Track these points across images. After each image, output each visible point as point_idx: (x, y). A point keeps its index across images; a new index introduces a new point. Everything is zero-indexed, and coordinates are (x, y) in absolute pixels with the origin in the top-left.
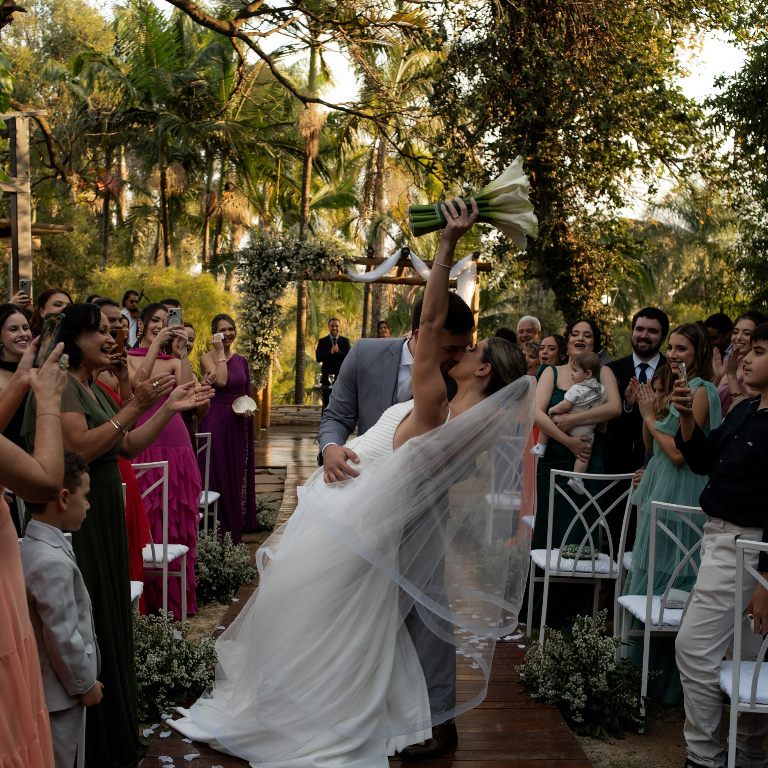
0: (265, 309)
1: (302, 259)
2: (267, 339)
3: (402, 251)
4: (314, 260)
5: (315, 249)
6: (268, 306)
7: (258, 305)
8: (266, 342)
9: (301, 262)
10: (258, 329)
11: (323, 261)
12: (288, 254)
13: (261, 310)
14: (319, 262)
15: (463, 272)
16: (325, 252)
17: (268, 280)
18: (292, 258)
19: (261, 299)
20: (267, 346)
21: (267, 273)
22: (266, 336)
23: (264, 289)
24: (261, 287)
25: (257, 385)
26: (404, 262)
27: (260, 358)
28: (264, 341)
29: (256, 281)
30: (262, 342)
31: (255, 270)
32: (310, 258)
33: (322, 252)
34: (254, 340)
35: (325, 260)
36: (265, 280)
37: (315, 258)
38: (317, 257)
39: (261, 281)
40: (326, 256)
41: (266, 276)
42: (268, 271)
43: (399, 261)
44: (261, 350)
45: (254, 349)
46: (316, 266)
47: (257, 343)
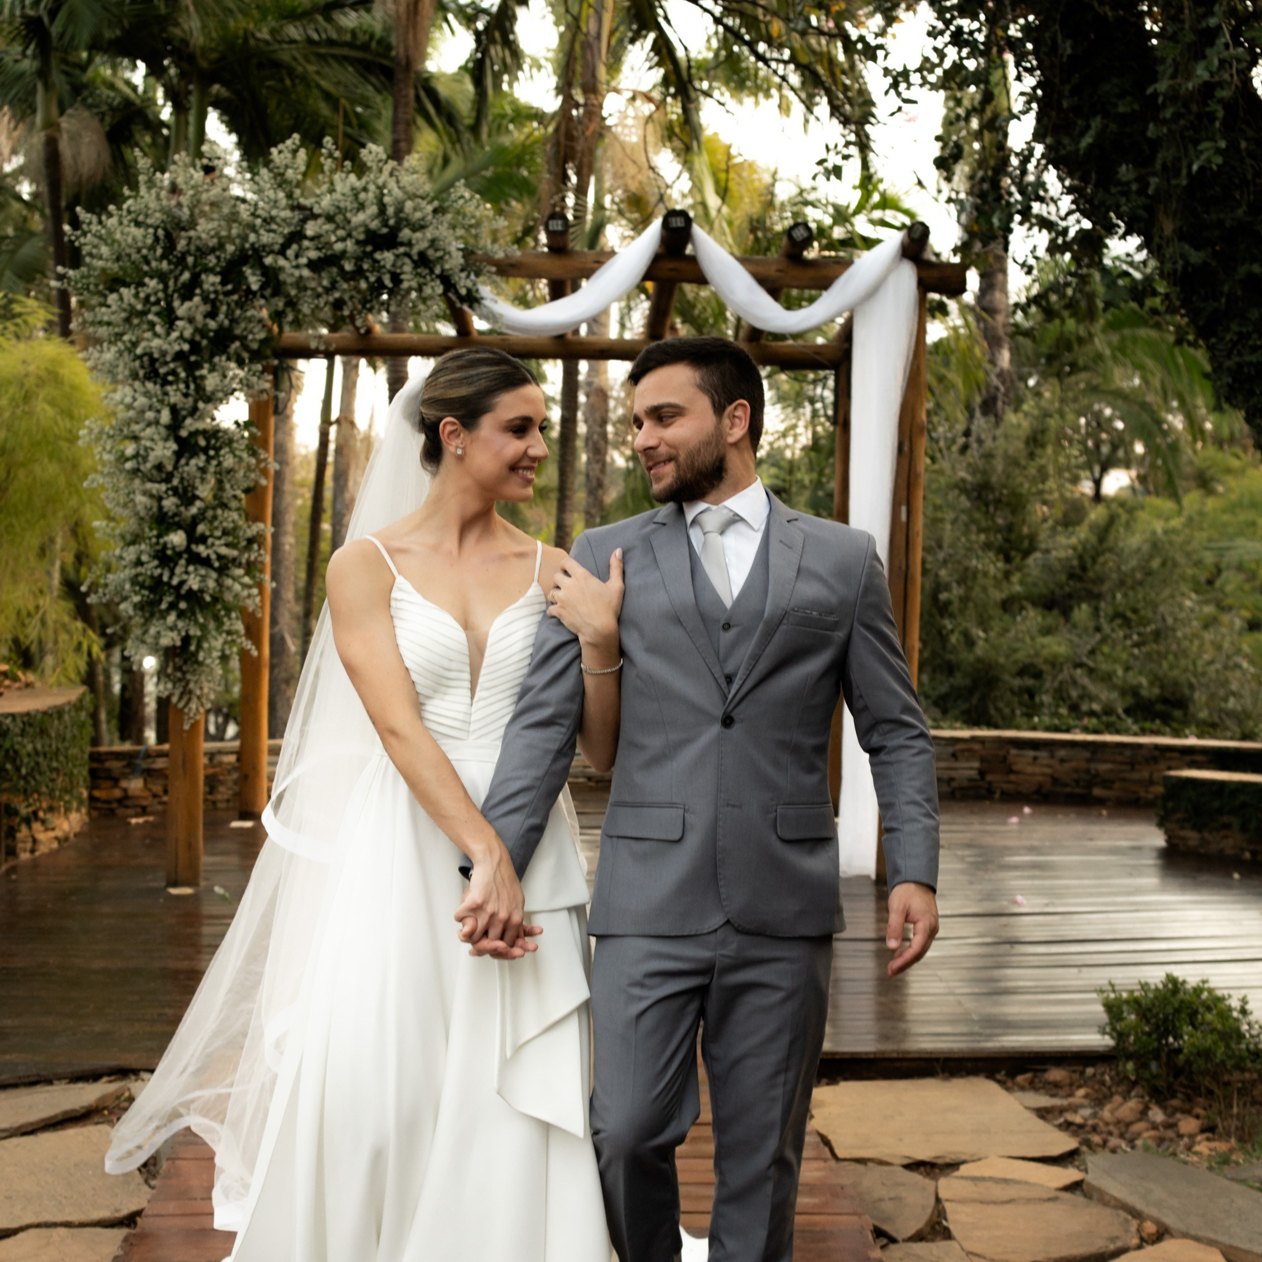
0: (195, 434)
1: (313, 254)
2: (203, 539)
3: (665, 224)
4: (358, 260)
5: (361, 217)
7: (165, 416)
8: (201, 549)
9: (312, 265)
10: (169, 503)
12: (266, 238)
13: (178, 440)
14: (377, 266)
16: (394, 229)
17: (202, 332)
18: (282, 252)
19: (175, 397)
20: (206, 562)
21: (195, 306)
22: (203, 528)
23: (191, 368)
24: (180, 356)
25: (180, 698)
26: (671, 265)
27: (183, 605)
28: (193, 547)
29: (156, 335)
30: (188, 550)
31: (153, 299)
32: (344, 253)
33: (385, 230)
34: (158, 543)
35: (397, 256)
36: (187, 334)
37: (364, 252)
38: (369, 248)
39: (175, 335)
40: (402, 244)
41: (191, 320)
42: (197, 299)
43: (657, 260)
44: (185, 577)
45: (161, 575)
46: (367, 279)
47: (169, 552)
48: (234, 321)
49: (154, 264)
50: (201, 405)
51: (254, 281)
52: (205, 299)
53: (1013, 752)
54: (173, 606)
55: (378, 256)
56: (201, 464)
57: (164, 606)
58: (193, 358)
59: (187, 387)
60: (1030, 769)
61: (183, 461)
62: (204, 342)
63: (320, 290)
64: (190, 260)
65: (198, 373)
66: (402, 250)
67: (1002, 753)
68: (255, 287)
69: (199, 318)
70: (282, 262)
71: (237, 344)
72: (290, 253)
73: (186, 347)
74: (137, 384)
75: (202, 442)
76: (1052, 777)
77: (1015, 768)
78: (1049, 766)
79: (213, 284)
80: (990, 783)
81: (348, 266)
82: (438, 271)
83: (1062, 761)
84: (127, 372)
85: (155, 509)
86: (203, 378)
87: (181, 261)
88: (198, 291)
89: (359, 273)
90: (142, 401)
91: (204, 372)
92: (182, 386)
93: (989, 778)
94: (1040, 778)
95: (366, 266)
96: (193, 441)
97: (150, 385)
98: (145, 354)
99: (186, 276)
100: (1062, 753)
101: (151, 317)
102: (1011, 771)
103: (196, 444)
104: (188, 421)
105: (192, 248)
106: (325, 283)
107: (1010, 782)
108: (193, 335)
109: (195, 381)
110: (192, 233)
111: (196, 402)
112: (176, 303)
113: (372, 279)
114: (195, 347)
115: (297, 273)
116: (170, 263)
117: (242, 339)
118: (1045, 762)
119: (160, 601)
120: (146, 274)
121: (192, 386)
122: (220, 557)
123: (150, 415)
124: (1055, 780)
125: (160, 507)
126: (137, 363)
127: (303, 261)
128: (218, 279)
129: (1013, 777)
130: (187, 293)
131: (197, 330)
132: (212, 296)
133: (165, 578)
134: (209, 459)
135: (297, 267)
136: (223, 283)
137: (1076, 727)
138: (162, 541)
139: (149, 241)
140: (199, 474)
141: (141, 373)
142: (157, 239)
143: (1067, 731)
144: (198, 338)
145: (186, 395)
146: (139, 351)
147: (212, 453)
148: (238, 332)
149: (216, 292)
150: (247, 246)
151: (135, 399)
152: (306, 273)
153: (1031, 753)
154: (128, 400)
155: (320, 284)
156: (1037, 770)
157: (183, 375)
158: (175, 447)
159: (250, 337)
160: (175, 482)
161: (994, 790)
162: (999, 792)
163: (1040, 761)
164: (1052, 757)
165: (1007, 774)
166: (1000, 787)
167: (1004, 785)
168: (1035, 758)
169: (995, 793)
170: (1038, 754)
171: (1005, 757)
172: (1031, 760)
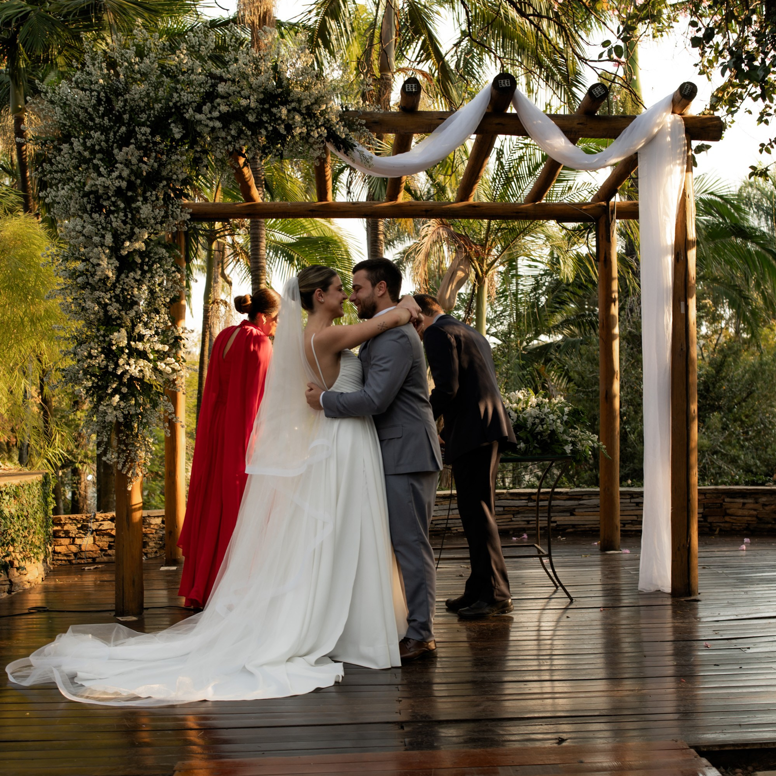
0: (132, 253)
1: (224, 108)
2: (141, 338)
3: (496, 85)
4: (259, 114)
6: (140, 245)
7: (109, 239)
8: (139, 345)
9: (223, 118)
10: (113, 308)
11: (284, 111)
12: (186, 97)
13: (120, 258)
14: (275, 119)
15: (652, 141)
16: (288, 92)
17: (137, 174)
18: (199, 108)
19: (116, 223)
20: (143, 355)
21: (130, 152)
22: (140, 329)
23: (129, 201)
24: (119, 192)
25: (124, 465)
26: (497, 121)
27: (124, 390)
28: (132, 343)
29: (100, 175)
30: (129, 346)
31: (97, 147)
32: (248, 108)
33: (280, 90)
34: (104, 341)
35: (289, 111)
36: (125, 173)
37: (263, 109)
38: (267, 106)
39: (115, 174)
40: (292, 101)
41: (127, 163)
42: (132, 146)
43: (486, 117)
44: (127, 367)
45: (107, 366)
46: (266, 128)
47: (114, 348)
48: (162, 165)
49: (97, 120)
50: (137, 230)
51: (177, 132)
52: (139, 148)
53: (727, 500)
54: (116, 391)
55: (274, 110)
56: (138, 277)
57: (109, 391)
58: (130, 194)
59: (126, 216)
60: (740, 512)
61: (123, 276)
62: (139, 181)
63: (229, 138)
64: (126, 117)
65: (133, 206)
66: (293, 105)
67: (719, 501)
68: (178, 136)
69: (134, 161)
70: (198, 116)
71: (165, 183)
72: (206, 108)
73: (124, 184)
74: (85, 216)
75: (139, 261)
76: (757, 517)
77: (728, 511)
78: (755, 510)
79: (144, 135)
80: (710, 523)
81: (251, 118)
82: (321, 121)
83: (764, 505)
84: (77, 206)
85: (101, 314)
86: (138, 209)
87: (119, 120)
88: (133, 141)
89: (260, 124)
90: (89, 228)
91: (139, 204)
92: (121, 214)
93: (710, 519)
94: (749, 519)
95: (265, 119)
96: (131, 260)
97: (96, 216)
98: (91, 192)
99: (123, 129)
100: (763, 499)
101: (95, 161)
102: (727, 514)
103: (134, 262)
104: (127, 244)
105: (127, 108)
106: (233, 132)
107: (726, 522)
108: (129, 176)
109: (131, 212)
110: (127, 96)
111: (132, 229)
112: (116, 151)
113: (270, 128)
114: (131, 186)
115: (211, 124)
116: (110, 120)
117: (169, 179)
118: (751, 506)
119: (107, 387)
120: (91, 129)
121: (130, 216)
122: (154, 351)
123: (96, 239)
124: (760, 520)
125: (106, 312)
126: (85, 200)
127: (216, 114)
128: (148, 130)
129: (727, 519)
130: (124, 142)
131: (132, 171)
132: (144, 144)
133: (110, 369)
134: (144, 273)
135: (211, 119)
136: (153, 134)
137: (769, 481)
138: (107, 339)
139: (94, 101)
140: (135, 285)
141: (89, 207)
142: (99, 100)
143: (763, 484)
144: (133, 178)
145: (125, 222)
146: (87, 188)
147: (146, 268)
148: (164, 173)
149: (147, 141)
150: (171, 104)
151: (84, 227)
152: (218, 124)
153: (741, 501)
154: (79, 228)
155: (228, 134)
156: (746, 512)
157: (122, 206)
158: (117, 264)
159: (175, 177)
160: (118, 291)
161: (714, 528)
162: (718, 529)
163: (747, 506)
164: (757, 503)
165: (724, 516)
166: (719, 526)
167: (722, 525)
168: (744, 504)
169: (715, 531)
170: (745, 501)
171: (721, 504)
172: (741, 506)
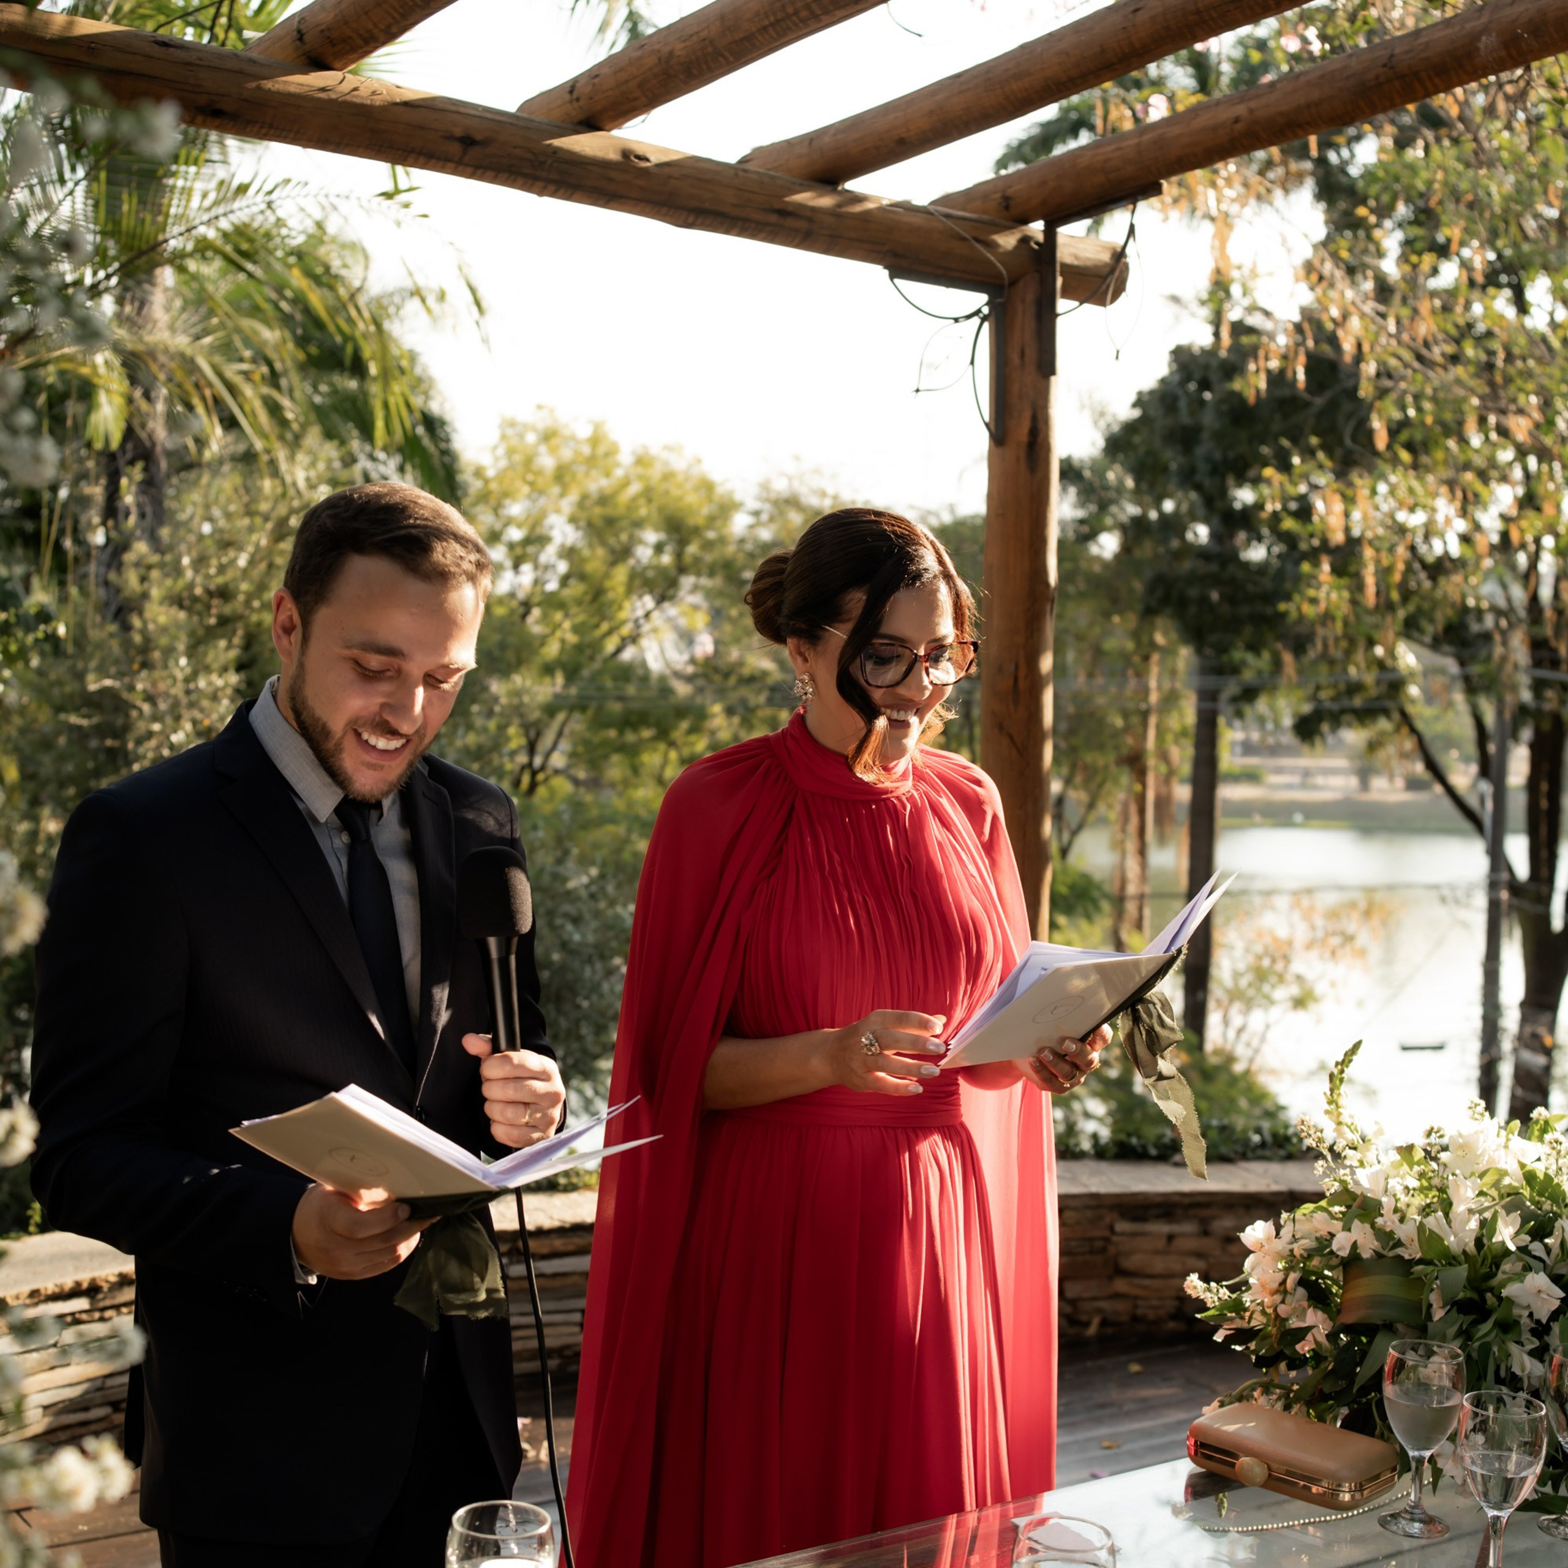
53: (1122, 1226)
60: (1161, 1264)
77: (1127, 1263)
102: (1120, 1272)
107: (1117, 1296)
118: (1192, 1244)
129: (1121, 1285)
153: (1163, 1228)
161: (1084, 1318)
162: (1096, 1321)
163: (1180, 1244)
164: (1206, 1233)
165: (1110, 1278)
166: (1099, 1311)
167: (1105, 1305)
168: (1171, 1238)
169: (1087, 1324)
170: (1175, 1228)
171: (1107, 1240)
172: (1161, 1244)
